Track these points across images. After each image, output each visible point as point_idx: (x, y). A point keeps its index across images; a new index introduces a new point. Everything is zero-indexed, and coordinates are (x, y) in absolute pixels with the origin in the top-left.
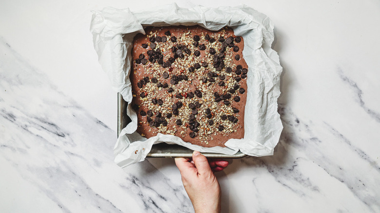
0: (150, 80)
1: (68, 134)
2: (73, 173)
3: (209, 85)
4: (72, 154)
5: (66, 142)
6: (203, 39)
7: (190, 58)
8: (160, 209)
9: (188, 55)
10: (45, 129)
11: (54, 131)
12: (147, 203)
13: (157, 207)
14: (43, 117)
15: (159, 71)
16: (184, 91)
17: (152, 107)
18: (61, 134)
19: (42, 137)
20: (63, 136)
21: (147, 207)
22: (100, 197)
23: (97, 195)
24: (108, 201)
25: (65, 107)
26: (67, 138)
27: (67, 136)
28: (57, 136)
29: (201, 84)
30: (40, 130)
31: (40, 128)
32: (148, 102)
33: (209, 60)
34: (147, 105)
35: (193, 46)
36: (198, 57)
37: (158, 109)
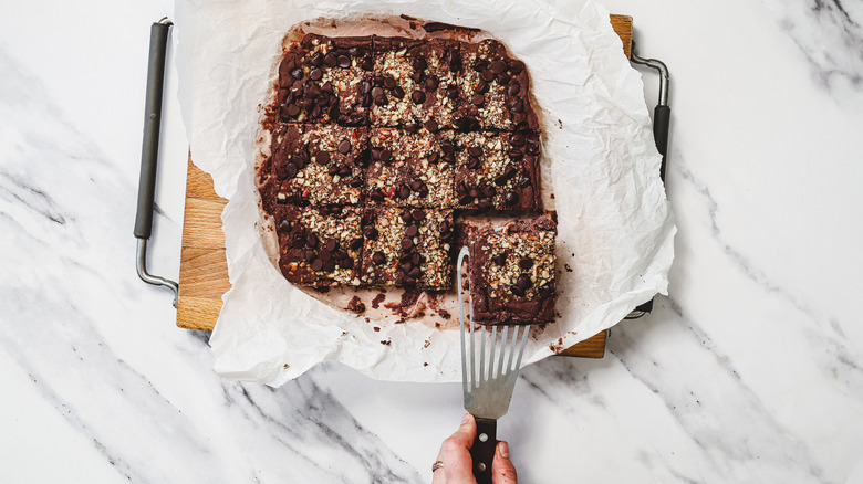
0: (314, 159)
1: (74, 220)
2: (74, 307)
3: (444, 169)
4: (77, 263)
5: (65, 237)
6: (434, 65)
7: (403, 107)
8: (259, 408)
9: (397, 100)
10: (23, 201)
11: (41, 209)
12: (231, 391)
13: (252, 402)
14: (22, 173)
15: (332, 137)
16: (389, 182)
17: (319, 225)
18: (55, 217)
19: (11, 219)
20: (61, 221)
21: (229, 401)
22: (127, 367)
23: (120, 361)
24: (143, 377)
25: (74, 158)
26: (69, 228)
27: (69, 224)
28: (49, 221)
29: (425, 167)
30: (10, 202)
31: (11, 197)
32: (309, 213)
33: (445, 113)
34: (307, 221)
35: (410, 81)
36: (420, 106)
37: (331, 231)
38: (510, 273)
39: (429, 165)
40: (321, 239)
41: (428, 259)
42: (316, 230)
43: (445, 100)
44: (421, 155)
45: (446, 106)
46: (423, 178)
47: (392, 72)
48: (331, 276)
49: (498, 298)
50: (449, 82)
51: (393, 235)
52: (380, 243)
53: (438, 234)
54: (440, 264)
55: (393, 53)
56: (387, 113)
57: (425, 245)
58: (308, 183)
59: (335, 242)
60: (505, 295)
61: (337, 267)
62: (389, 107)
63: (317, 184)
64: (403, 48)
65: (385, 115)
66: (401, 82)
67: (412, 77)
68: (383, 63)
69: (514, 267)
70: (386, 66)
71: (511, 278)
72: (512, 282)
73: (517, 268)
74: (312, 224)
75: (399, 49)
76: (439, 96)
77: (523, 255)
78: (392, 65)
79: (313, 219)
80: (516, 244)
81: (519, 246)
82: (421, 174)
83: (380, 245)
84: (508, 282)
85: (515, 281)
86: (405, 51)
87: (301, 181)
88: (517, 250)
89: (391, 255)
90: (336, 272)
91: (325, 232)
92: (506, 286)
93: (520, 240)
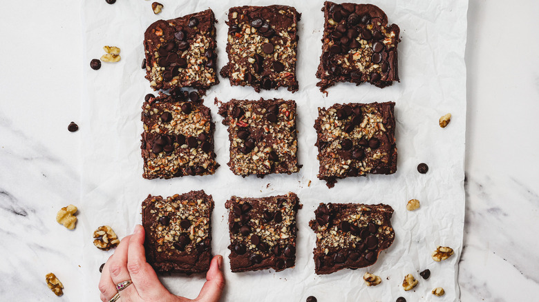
1: (34, 211)
4: (42, 248)
5: (29, 226)
11: (6, 206)
18: (19, 211)
20: (24, 214)
25: (26, 159)
26: (32, 218)
27: (31, 215)
32: (206, 41)
33: (336, 168)
34: (199, 40)
35: (359, 136)
36: (340, 147)
37: (193, 61)
38: (172, 232)
39: (267, 153)
40: (185, 53)
41: (170, 158)
42: (192, 48)
43: (346, 167)
44: (275, 146)
45: (342, 168)
46: (256, 149)
47: (365, 121)
48: (155, 65)
49: (163, 252)
50: (362, 169)
51: (187, 126)
52: (179, 116)
53: (191, 164)
54: (166, 168)
55: (381, 120)
56: (332, 120)
57: (181, 155)
58: (246, 37)
59: (185, 64)
60: (169, 250)
61: (163, 69)
62: (336, 122)
63: (246, 45)
64: (386, 128)
65: (329, 118)
66: (358, 129)
67: (363, 136)
68: (373, 113)
69: (176, 227)
70: (370, 115)
71: (174, 236)
72: (174, 240)
73: (178, 228)
74: (197, 45)
75: (385, 125)
76: (349, 161)
77: (183, 217)
78: (372, 121)
79: (201, 45)
80: (178, 208)
81: (181, 210)
82: (259, 147)
83: (178, 117)
84: (171, 239)
85: (177, 239)
86: (385, 130)
87: (248, 31)
88: (178, 214)
89: (169, 127)
90: (159, 69)
91: (191, 55)
92: (170, 242)
93: (181, 205)
